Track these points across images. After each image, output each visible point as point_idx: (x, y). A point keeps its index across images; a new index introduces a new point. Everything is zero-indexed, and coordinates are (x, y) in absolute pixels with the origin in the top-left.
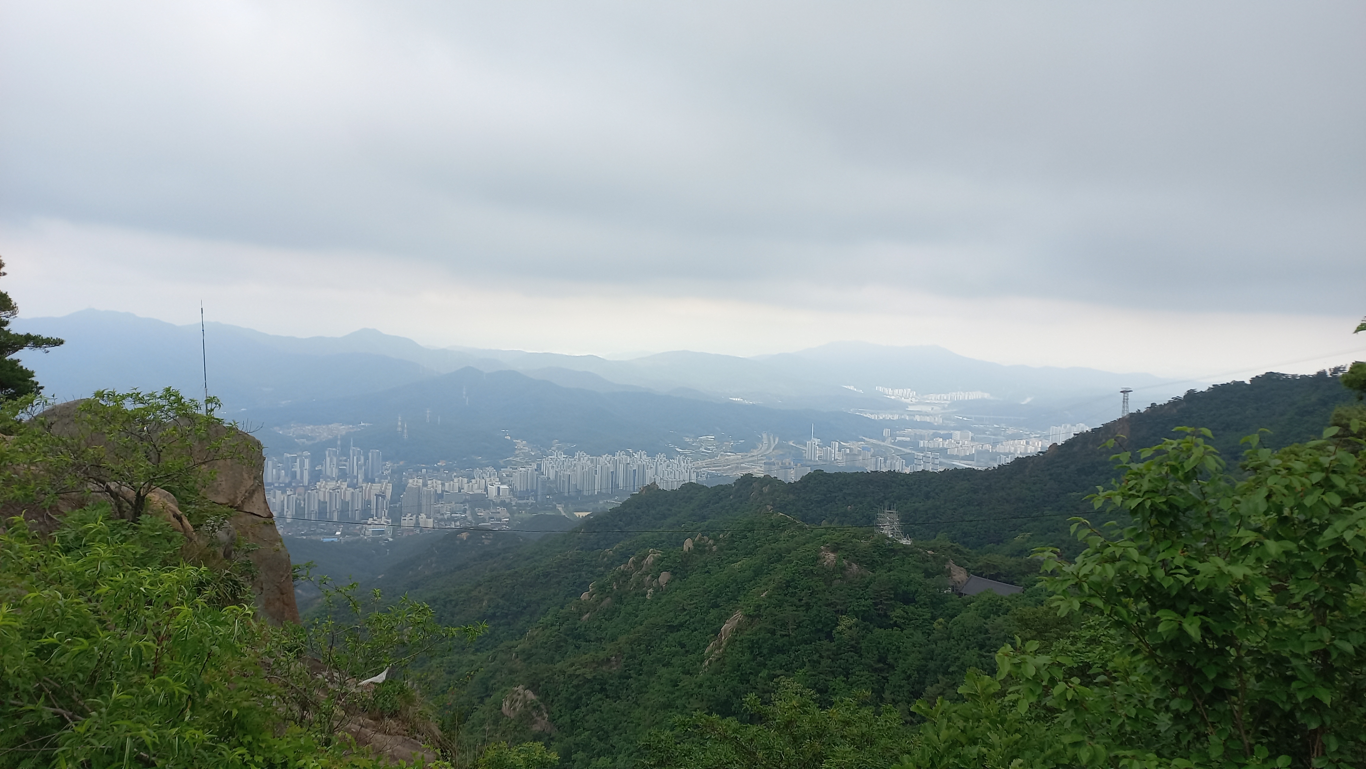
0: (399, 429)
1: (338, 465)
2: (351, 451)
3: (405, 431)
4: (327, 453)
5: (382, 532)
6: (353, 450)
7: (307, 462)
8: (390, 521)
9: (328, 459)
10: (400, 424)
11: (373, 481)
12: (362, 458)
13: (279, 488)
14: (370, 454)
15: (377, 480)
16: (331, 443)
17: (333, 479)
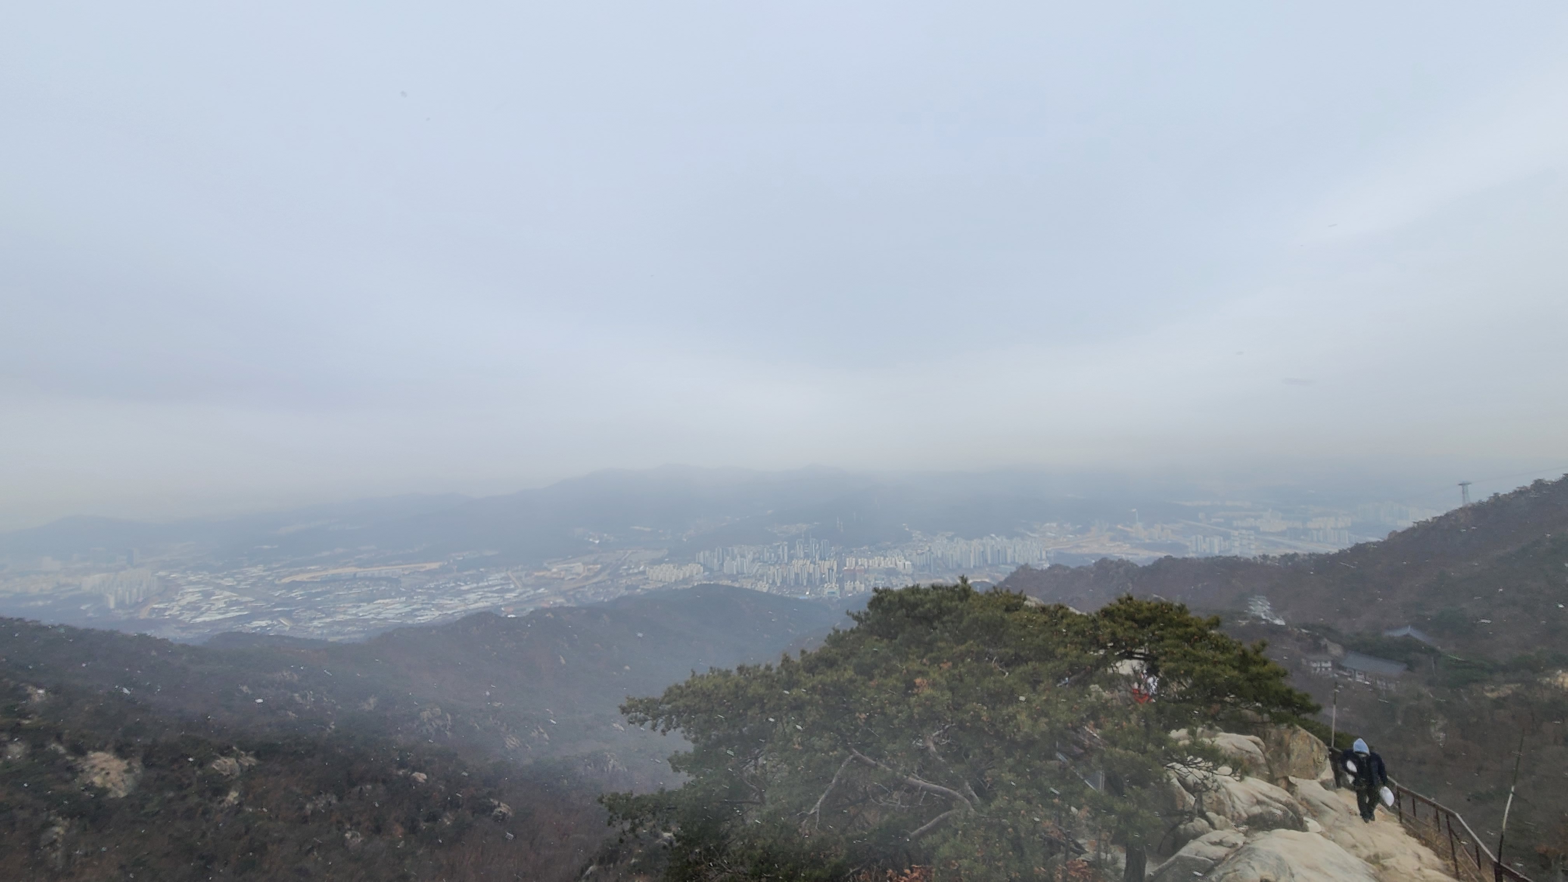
0: (838, 526)
1: (804, 550)
2: (811, 542)
3: (842, 527)
5: (833, 593)
7: (786, 548)
8: (838, 585)
9: (798, 546)
11: (825, 560)
12: (818, 545)
13: (771, 565)
14: (822, 542)
15: (827, 559)
17: (801, 558)
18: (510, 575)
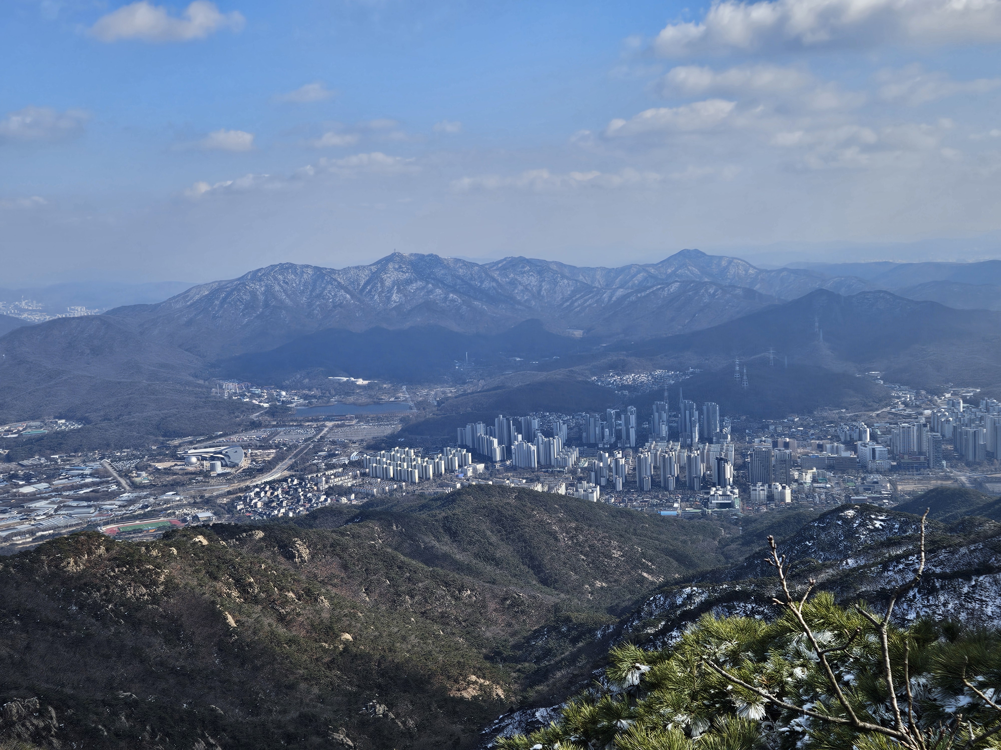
0: (737, 375)
1: (669, 422)
2: (682, 406)
3: (745, 377)
4: (654, 407)
5: (730, 505)
6: (684, 402)
7: (633, 419)
8: (736, 491)
9: (656, 415)
10: (737, 368)
11: (711, 442)
12: (696, 413)
13: (605, 450)
14: (705, 408)
15: (714, 439)
16: (657, 395)
17: (662, 439)
18: (109, 468)
